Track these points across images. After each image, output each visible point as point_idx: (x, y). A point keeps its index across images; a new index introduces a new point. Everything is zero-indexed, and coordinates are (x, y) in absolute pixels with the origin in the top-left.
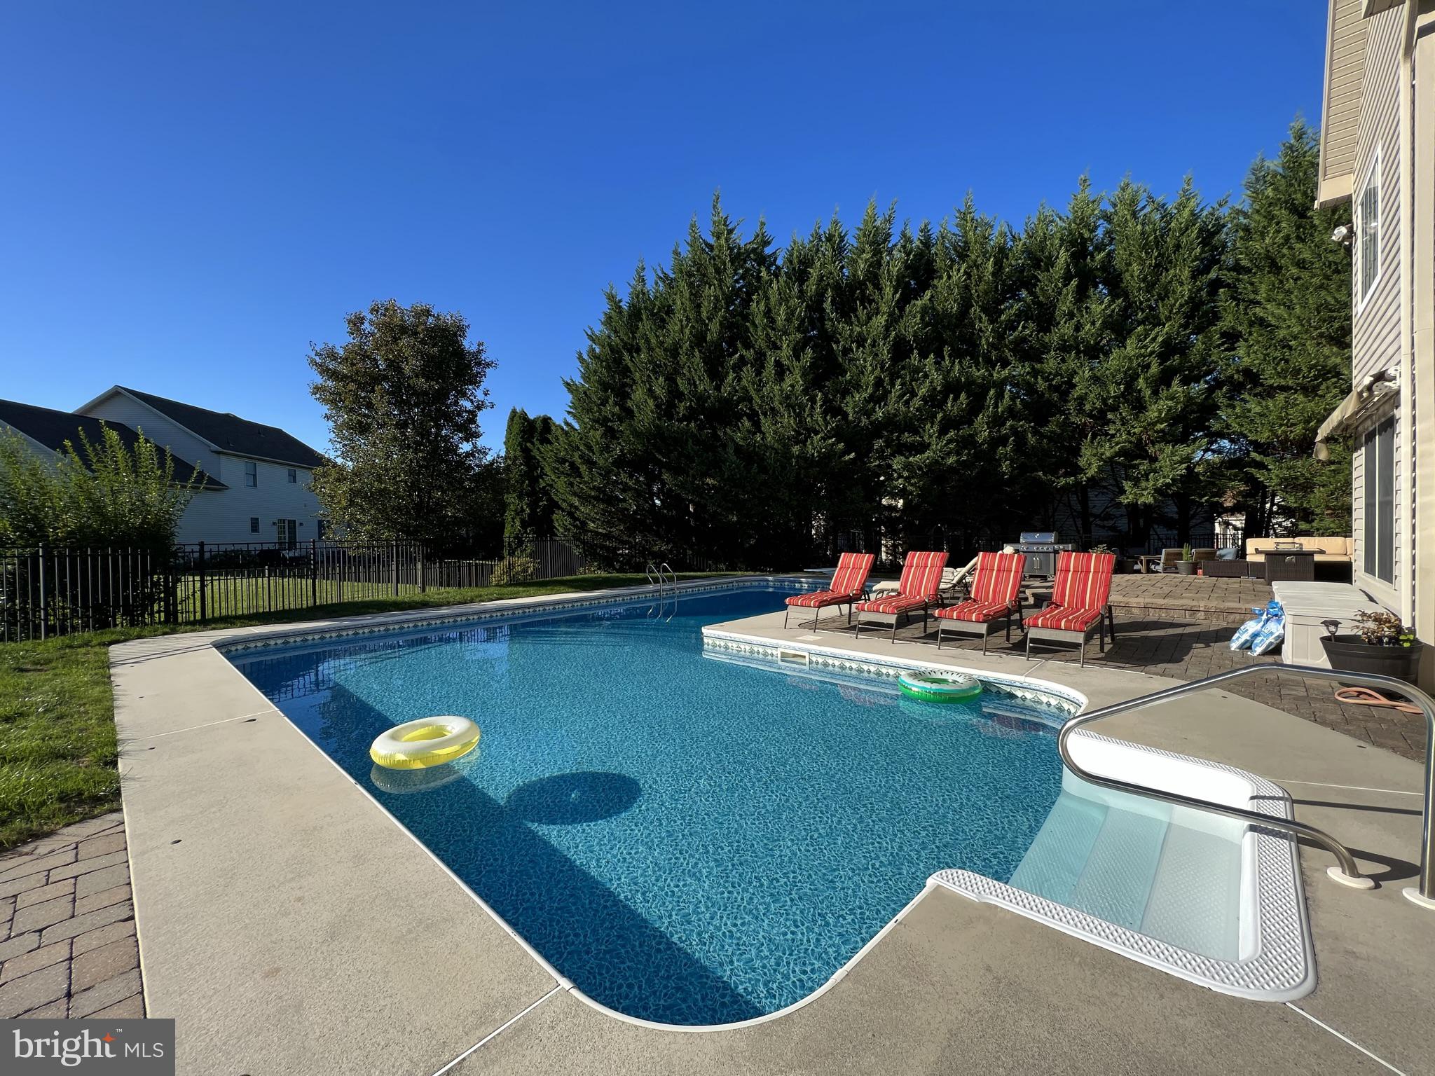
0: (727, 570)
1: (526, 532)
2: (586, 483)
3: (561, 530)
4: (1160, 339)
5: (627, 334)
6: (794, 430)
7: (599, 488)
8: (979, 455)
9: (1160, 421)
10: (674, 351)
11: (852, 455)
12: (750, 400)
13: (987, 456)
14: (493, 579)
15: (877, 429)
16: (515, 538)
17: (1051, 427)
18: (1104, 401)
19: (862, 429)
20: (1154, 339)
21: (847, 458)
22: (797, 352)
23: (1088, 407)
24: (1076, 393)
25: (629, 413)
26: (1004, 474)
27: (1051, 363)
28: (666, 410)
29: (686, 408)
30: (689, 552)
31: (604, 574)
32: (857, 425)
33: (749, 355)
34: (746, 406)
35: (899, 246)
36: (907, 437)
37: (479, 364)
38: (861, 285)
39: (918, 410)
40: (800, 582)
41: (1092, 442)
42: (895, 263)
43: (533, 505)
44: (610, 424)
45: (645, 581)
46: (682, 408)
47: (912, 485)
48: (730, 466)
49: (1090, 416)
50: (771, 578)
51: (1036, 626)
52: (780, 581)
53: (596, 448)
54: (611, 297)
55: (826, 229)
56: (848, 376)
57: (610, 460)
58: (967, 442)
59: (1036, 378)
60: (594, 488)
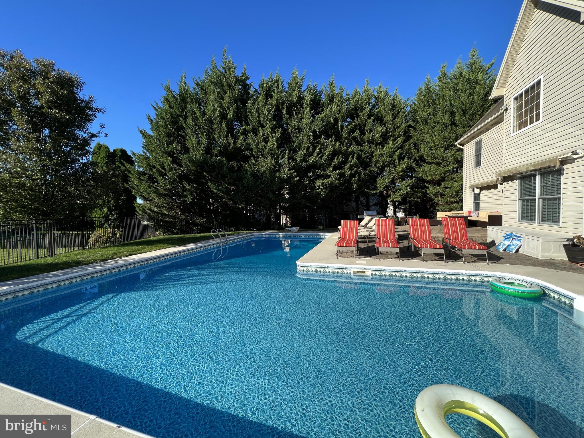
0: (235, 231)
1: (112, 214)
2: (161, 186)
3: (140, 212)
4: (399, 143)
5: (178, 109)
6: (274, 166)
7: (169, 189)
8: (346, 181)
9: (401, 172)
10: (211, 121)
11: (298, 178)
12: (252, 150)
13: (349, 181)
14: (91, 242)
15: (310, 168)
16: (103, 217)
17: (367, 171)
18: (384, 163)
19: (303, 167)
20: (397, 142)
21: (296, 179)
22: (273, 130)
23: (378, 165)
24: (374, 159)
25: (186, 150)
26: (354, 188)
27: (366, 147)
28: (208, 150)
29: (218, 151)
30: (215, 222)
31: (166, 236)
32: (301, 165)
33: (249, 128)
34: (249, 152)
35: (306, 91)
36: (320, 172)
37: (91, 109)
38: (295, 105)
39: (325, 161)
40: (279, 235)
41: (381, 178)
42: (307, 98)
43: (117, 199)
44: (175, 155)
45: (210, 238)
46: (215, 151)
47: (323, 192)
48: (248, 180)
49: (378, 168)
50: (264, 234)
51: (465, 248)
52: (269, 235)
53: (167, 168)
54: (168, 88)
55: (274, 77)
56: (296, 143)
57: (177, 174)
58: (342, 175)
59: (362, 152)
60: (166, 189)
